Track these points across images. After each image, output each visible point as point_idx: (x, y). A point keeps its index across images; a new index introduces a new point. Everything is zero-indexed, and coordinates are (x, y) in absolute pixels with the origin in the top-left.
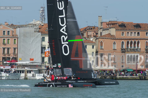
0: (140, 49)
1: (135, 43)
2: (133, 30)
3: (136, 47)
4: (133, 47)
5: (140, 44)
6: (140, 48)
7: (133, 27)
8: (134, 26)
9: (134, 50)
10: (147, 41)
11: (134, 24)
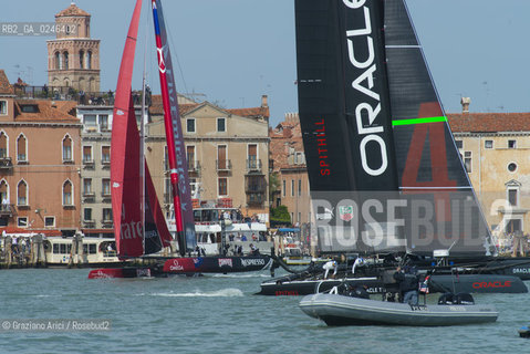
10: (2, 130)
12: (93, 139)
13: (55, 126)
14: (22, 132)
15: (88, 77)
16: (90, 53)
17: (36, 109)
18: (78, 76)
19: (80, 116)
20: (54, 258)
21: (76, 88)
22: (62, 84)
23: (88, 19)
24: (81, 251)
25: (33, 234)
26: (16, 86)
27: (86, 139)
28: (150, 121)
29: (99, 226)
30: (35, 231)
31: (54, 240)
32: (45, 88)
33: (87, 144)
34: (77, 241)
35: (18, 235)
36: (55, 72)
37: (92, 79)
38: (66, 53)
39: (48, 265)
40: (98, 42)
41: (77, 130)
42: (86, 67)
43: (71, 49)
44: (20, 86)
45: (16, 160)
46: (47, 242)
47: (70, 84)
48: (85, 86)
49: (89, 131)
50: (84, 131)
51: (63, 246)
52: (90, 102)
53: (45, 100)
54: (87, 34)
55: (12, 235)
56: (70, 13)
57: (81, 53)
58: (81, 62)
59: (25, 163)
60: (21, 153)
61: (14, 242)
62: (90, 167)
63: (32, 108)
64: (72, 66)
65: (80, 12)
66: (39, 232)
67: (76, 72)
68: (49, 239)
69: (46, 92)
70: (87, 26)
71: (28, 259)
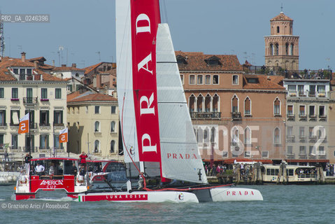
0: (220, 113)
1: (208, 99)
2: (204, 70)
3: (211, 110)
4: (204, 110)
5: (219, 103)
6: (219, 111)
7: (204, 63)
8: (206, 61)
9: (205, 115)
10: (235, 94)
11: (207, 56)
12: (294, 101)
13: (269, 92)
14: (247, 95)
15: (291, 61)
16: (293, 45)
17: (257, 81)
18: (284, 60)
19: (286, 86)
20: (267, 178)
21: (283, 68)
22: (274, 65)
23: (291, 22)
24: (285, 174)
25: (254, 163)
26: (244, 65)
27: (289, 101)
28: (331, 89)
29: (297, 158)
30: (256, 161)
31: (267, 167)
32: (263, 68)
33: (290, 104)
34: (283, 167)
35: (244, 163)
36: (270, 57)
37: (294, 62)
38: (277, 45)
39: (263, 183)
40: (298, 38)
41: (283, 95)
42: (290, 54)
43: (280, 42)
44: (247, 66)
45: (244, 114)
46: (263, 167)
47: (280, 65)
48: (289, 66)
49: (291, 96)
50: (288, 96)
51: (273, 170)
52: (292, 77)
53: (263, 76)
54: (291, 32)
55: (240, 163)
56: (280, 19)
57: (287, 45)
58: (287, 51)
59: (250, 116)
60: (247, 109)
61: (242, 167)
62: (292, 119)
63: (254, 81)
64: (281, 53)
65: (286, 18)
66: (258, 161)
67: (283, 57)
68: (264, 165)
69: (264, 70)
70: (291, 27)
71: (251, 178)
